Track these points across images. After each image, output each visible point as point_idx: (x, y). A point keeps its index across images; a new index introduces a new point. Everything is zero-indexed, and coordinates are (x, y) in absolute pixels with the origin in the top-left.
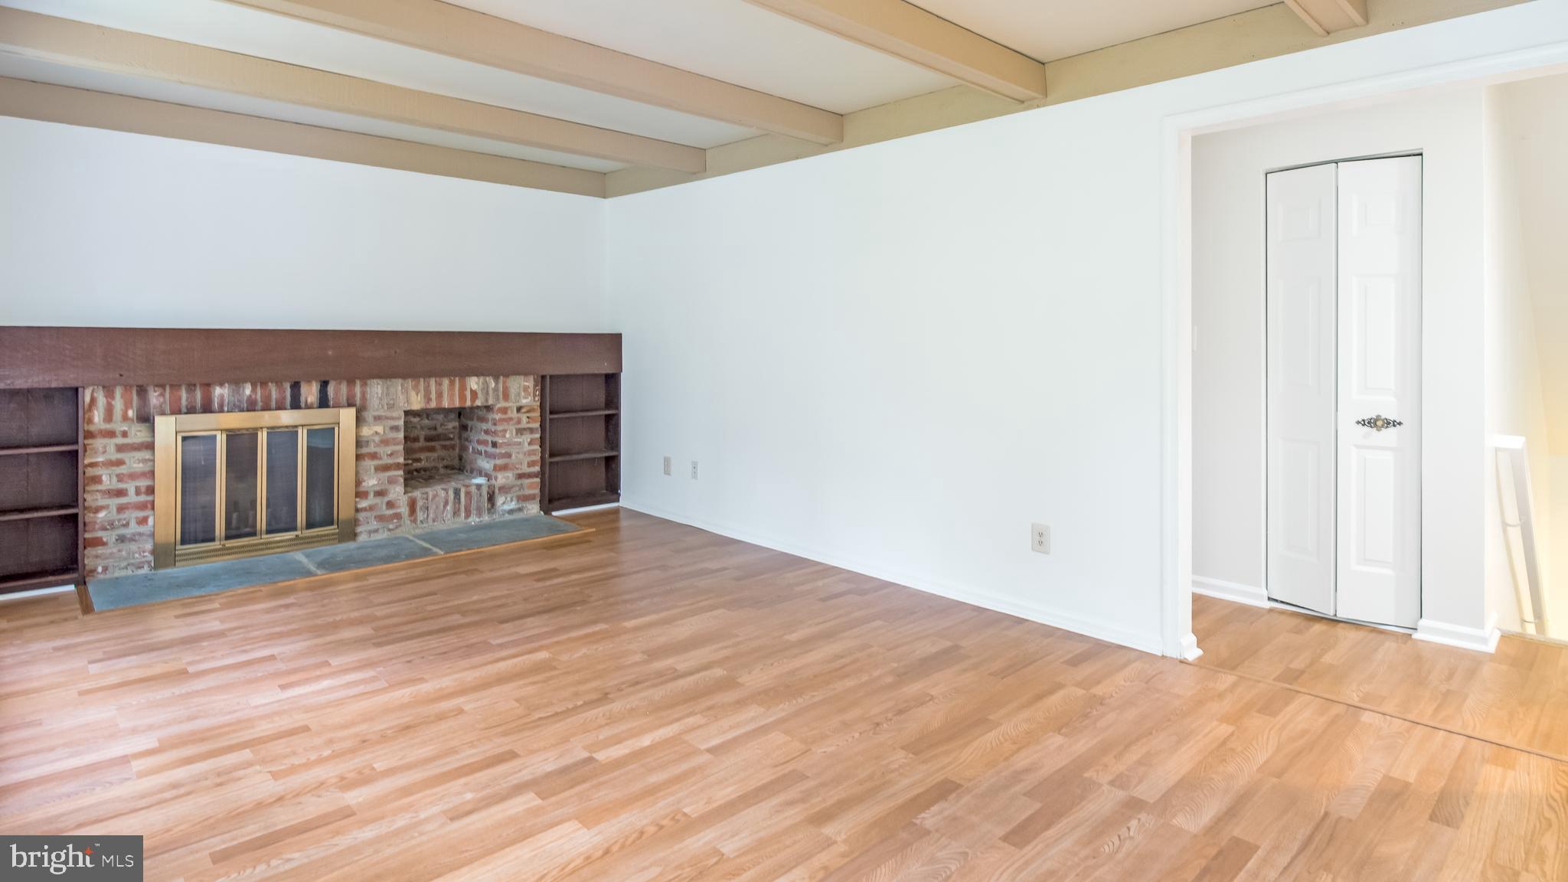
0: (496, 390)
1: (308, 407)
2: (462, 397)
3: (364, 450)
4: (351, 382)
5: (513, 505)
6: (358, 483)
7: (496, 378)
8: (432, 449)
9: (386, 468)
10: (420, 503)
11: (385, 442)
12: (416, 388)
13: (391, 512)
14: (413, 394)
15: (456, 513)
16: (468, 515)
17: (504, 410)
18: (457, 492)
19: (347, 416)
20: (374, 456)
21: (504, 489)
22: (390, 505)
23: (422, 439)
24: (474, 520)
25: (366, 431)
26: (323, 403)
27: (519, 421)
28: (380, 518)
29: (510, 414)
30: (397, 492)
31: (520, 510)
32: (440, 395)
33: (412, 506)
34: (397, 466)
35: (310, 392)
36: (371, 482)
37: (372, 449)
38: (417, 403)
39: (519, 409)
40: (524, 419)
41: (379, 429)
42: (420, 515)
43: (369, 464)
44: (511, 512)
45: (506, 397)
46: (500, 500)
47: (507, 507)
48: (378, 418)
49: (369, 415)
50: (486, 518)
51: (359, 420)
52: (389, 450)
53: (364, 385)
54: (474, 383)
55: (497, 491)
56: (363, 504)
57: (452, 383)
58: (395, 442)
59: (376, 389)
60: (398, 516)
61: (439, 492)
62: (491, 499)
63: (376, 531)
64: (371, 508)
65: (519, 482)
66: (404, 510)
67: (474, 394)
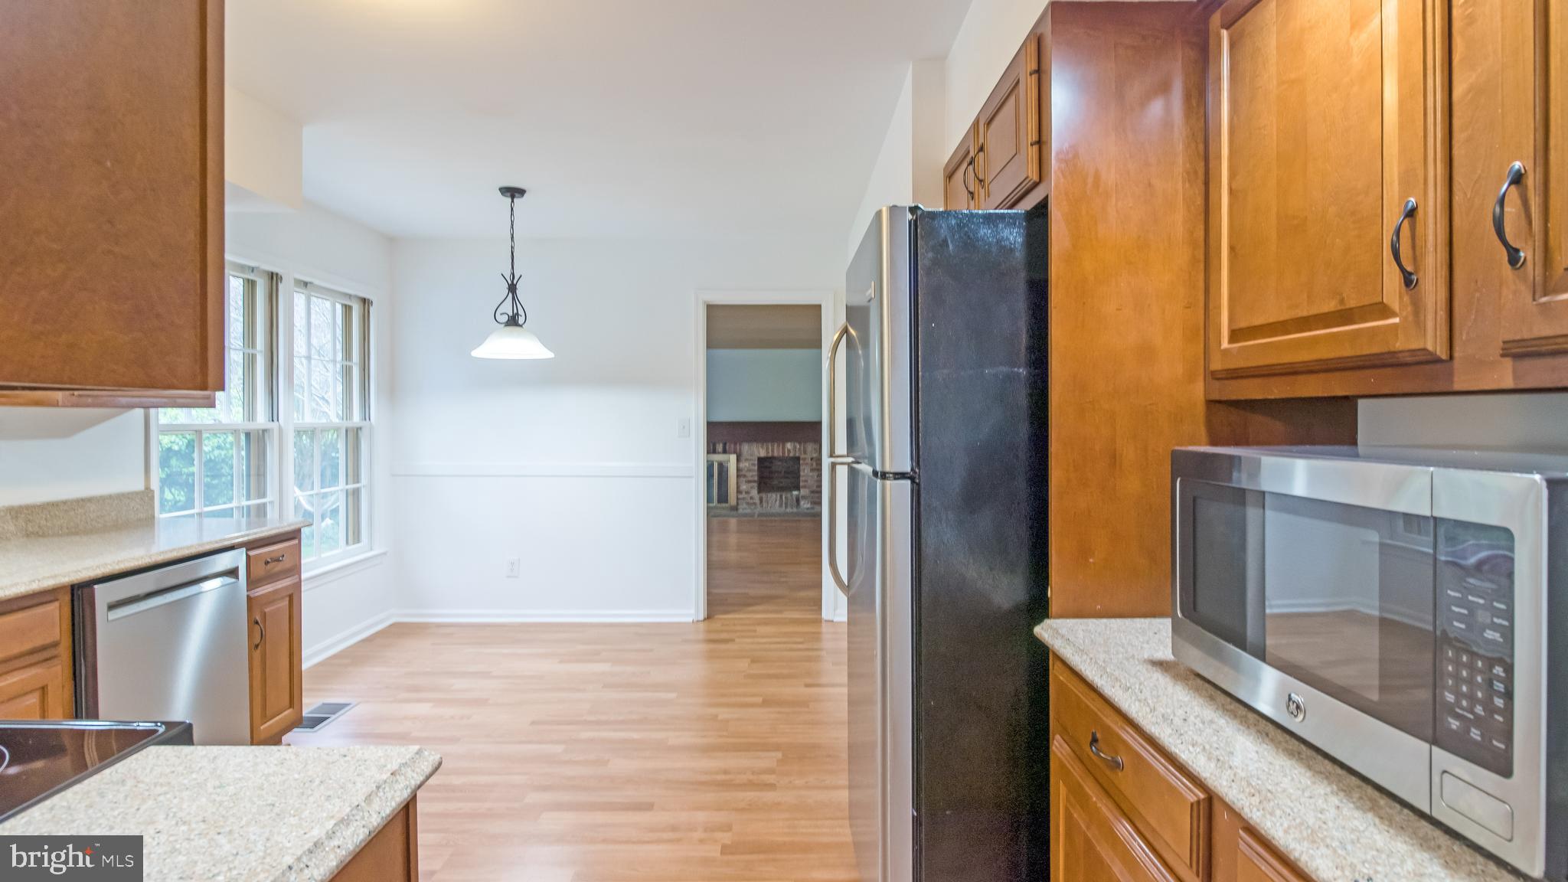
0: (800, 449)
1: (719, 453)
2: (783, 452)
3: (741, 473)
4: (735, 444)
5: (809, 506)
6: (738, 487)
7: (800, 443)
8: (787, 478)
9: (749, 482)
10: (764, 499)
11: (749, 470)
12: (762, 447)
13: (751, 501)
14: (761, 450)
15: (781, 505)
16: (786, 507)
17: (805, 459)
18: (781, 497)
19: (733, 458)
20: (745, 476)
21: (804, 497)
22: (751, 498)
23: (783, 472)
24: (789, 510)
25: (742, 465)
26: (725, 451)
27: (812, 465)
28: (748, 504)
29: (807, 461)
30: (754, 492)
31: (812, 508)
32: (773, 451)
33: (761, 500)
34: (754, 481)
35: (720, 448)
36: (744, 487)
37: (743, 473)
38: (763, 454)
39: (812, 459)
40: (814, 464)
41: (747, 464)
42: (764, 504)
43: (743, 479)
44: (808, 509)
45: (805, 453)
46: (802, 503)
47: (805, 506)
48: (746, 460)
49: (743, 458)
50: (795, 510)
51: (738, 460)
52: (751, 474)
53: (740, 445)
54: (789, 445)
55: (800, 499)
56: (740, 496)
57: (778, 446)
58: (754, 471)
59: (745, 448)
60: (755, 504)
61: (774, 497)
62: (798, 501)
63: (746, 509)
64: (744, 499)
65: (812, 495)
66: (757, 501)
67: (789, 451)
